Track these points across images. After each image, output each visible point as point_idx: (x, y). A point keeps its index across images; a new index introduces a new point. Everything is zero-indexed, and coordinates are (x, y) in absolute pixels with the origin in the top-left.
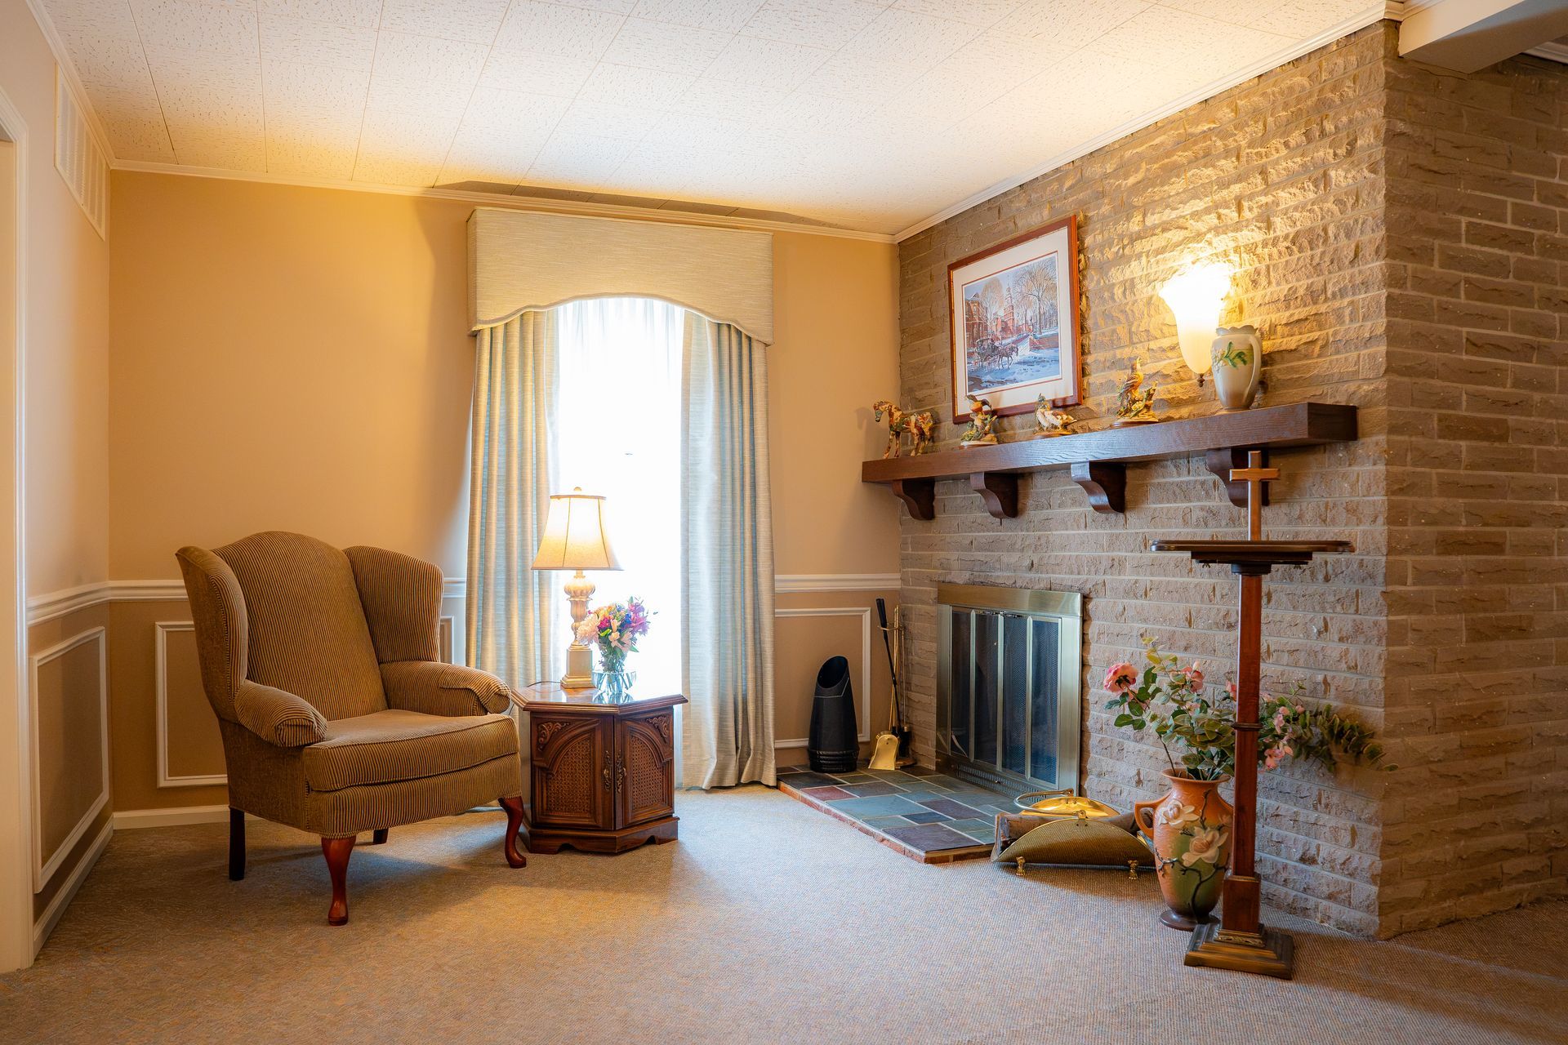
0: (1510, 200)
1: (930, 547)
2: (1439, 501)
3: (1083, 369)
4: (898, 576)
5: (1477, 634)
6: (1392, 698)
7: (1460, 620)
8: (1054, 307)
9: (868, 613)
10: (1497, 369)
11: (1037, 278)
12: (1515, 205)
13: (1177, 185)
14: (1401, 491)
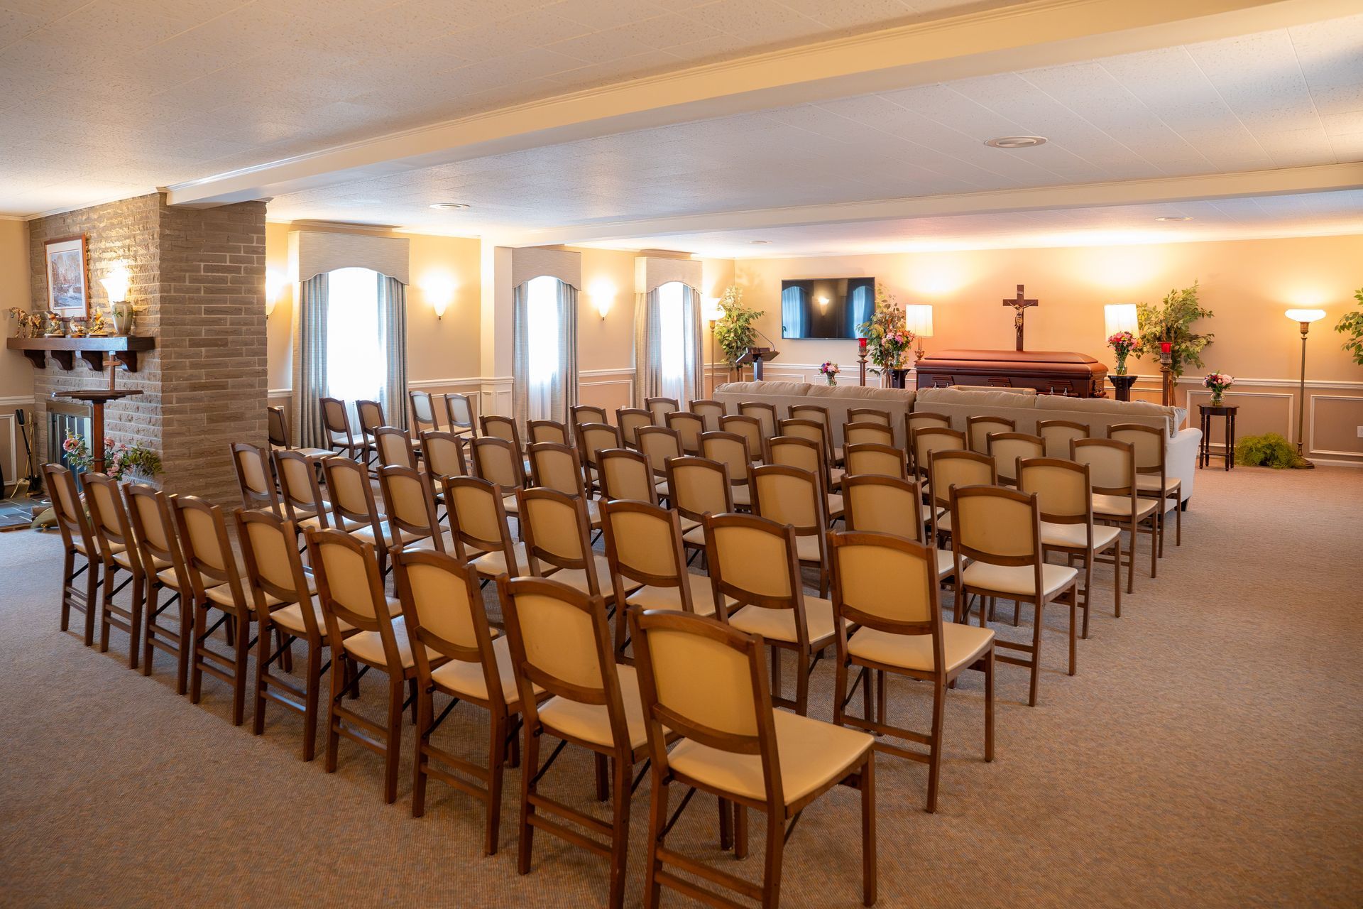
0: (228, 254)
1: (44, 382)
2: (190, 371)
3: (90, 305)
4: (33, 396)
5: (211, 420)
6: (165, 446)
7: (204, 416)
8: (79, 274)
9: (14, 417)
10: (220, 319)
11: (73, 257)
12: (230, 256)
13: (113, 233)
14: (167, 369)
